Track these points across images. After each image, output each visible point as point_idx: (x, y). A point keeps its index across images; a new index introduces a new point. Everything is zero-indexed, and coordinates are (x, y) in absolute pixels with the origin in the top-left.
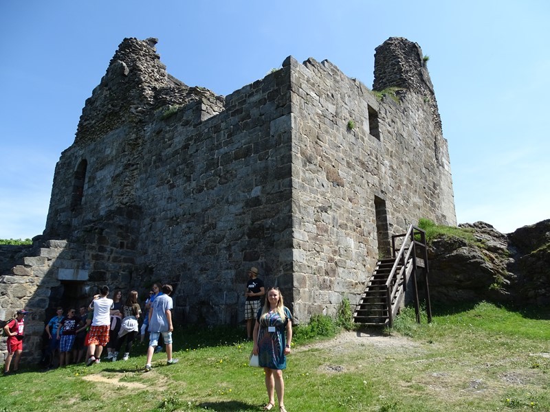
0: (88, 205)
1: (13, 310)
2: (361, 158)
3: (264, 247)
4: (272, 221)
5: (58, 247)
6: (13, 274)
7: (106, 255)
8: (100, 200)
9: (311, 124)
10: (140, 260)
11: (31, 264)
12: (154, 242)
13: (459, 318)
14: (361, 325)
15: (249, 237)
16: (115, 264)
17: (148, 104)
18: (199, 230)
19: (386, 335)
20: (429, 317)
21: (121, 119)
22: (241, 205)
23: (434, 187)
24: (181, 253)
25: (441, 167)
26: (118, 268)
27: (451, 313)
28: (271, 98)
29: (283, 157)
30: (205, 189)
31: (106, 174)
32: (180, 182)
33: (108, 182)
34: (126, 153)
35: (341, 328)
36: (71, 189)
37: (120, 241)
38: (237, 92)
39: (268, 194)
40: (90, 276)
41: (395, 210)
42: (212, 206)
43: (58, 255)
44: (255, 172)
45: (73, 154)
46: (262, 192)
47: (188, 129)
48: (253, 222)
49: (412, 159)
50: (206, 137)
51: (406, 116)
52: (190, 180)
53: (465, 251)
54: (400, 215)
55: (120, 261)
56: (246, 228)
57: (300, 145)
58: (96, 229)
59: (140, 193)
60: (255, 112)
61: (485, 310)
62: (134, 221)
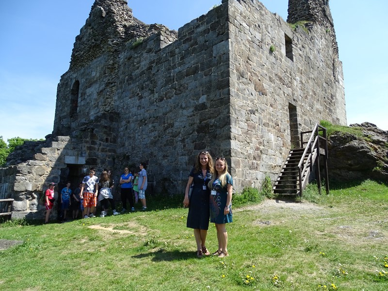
0: (82, 113)
1: (36, 183)
2: (279, 74)
3: (209, 139)
4: (215, 121)
5: (63, 141)
6: (35, 159)
7: (96, 147)
8: (89, 109)
9: (243, 48)
10: (120, 151)
11: (46, 153)
12: (129, 138)
13: (350, 192)
14: (279, 195)
15: (198, 133)
16: (103, 153)
17: (121, 38)
18: (162, 128)
19: (297, 202)
20: (327, 190)
21: (101, 50)
22: (192, 109)
23: (332, 97)
24: (148, 145)
25: (337, 83)
26: (105, 156)
27: (344, 188)
28: (213, 28)
29: (222, 73)
30: (165, 99)
31: (93, 91)
32: (146, 94)
33: (95, 96)
34: (107, 75)
35: (265, 197)
36: (69, 102)
37: (105, 137)
38: (187, 25)
39: (212, 100)
40: (86, 161)
41: (303, 114)
42: (171, 111)
43: (64, 146)
44: (201, 85)
45: (69, 77)
46: (207, 99)
47: (151, 55)
48: (201, 122)
49: (316, 76)
50: (164, 61)
51: (313, 43)
52: (154, 93)
53: (355, 143)
54: (306, 118)
55: (106, 151)
56: (195, 126)
57: (236, 64)
58: (89, 129)
59: (118, 103)
60: (201, 39)
61: (369, 186)
62: (114, 123)
